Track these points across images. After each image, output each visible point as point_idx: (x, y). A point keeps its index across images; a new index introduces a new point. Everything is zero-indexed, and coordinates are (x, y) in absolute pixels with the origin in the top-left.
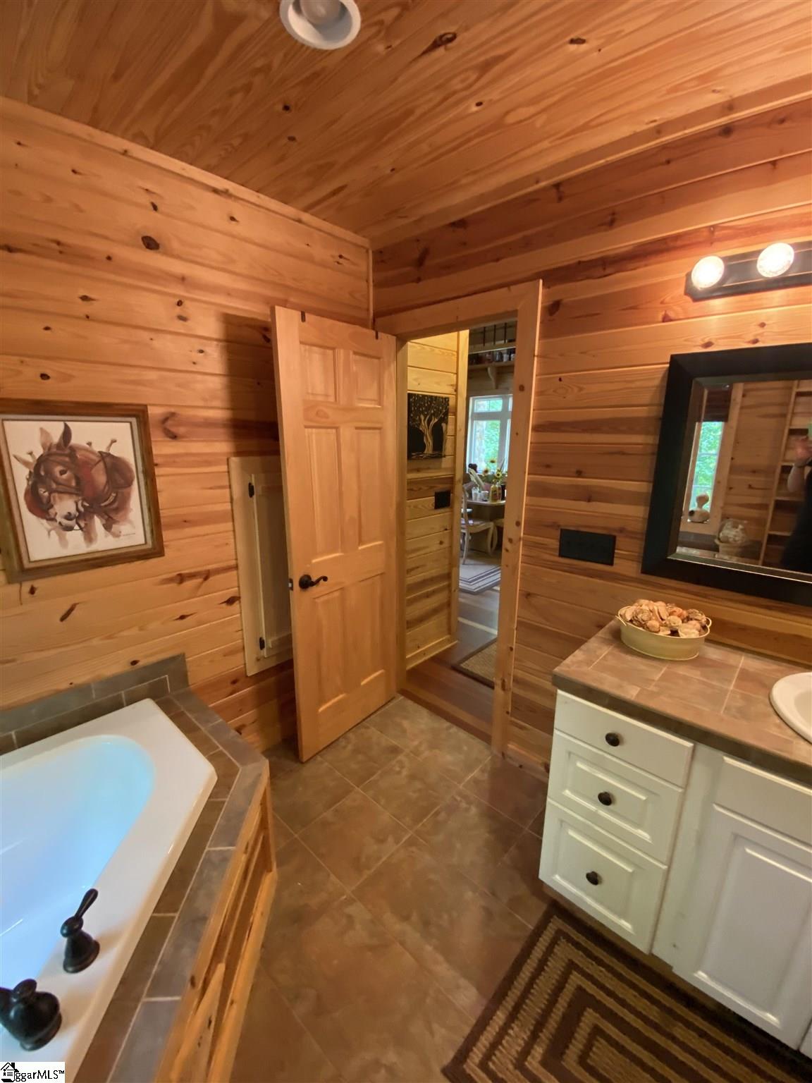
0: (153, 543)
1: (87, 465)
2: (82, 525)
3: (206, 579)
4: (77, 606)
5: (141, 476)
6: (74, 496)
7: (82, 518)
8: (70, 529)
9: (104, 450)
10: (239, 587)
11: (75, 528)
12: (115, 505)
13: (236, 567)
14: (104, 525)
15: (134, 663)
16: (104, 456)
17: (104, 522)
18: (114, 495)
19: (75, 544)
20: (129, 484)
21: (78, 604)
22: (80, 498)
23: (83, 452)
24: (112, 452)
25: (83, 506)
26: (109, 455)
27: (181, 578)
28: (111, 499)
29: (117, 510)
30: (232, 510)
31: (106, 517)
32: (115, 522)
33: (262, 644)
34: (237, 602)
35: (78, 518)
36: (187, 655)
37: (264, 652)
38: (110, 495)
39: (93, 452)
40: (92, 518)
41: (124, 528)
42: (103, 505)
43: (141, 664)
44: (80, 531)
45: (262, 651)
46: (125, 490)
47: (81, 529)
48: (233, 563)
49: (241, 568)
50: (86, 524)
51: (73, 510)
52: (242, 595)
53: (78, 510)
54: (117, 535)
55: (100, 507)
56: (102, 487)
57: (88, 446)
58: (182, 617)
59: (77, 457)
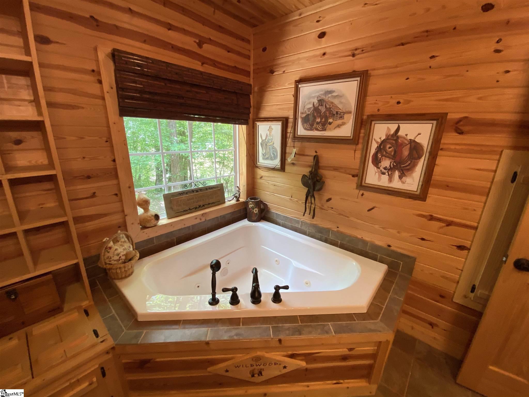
0: (420, 192)
1: (402, 145)
2: (390, 173)
3: (447, 225)
4: (375, 208)
5: (428, 155)
6: (391, 159)
7: (391, 170)
8: (384, 174)
9: (413, 139)
10: (472, 242)
11: (386, 174)
12: (408, 167)
13: (476, 228)
14: (399, 176)
15: (389, 246)
16: (412, 142)
17: (400, 174)
18: (409, 162)
19: (384, 181)
20: (420, 158)
21: (376, 207)
22: (393, 161)
23: (402, 139)
24: (416, 140)
25: (393, 164)
26: (414, 141)
27: (431, 218)
28: (407, 164)
29: (408, 170)
30: (490, 189)
31: (402, 172)
32: (405, 176)
33: (473, 289)
34: (467, 251)
35: (389, 170)
36: (417, 260)
37: (472, 295)
38: (408, 162)
39: (406, 140)
40: (395, 171)
41: (408, 180)
42: (402, 166)
43: (392, 248)
44: (388, 176)
45: (471, 294)
46: (416, 161)
47: (389, 175)
48: (476, 224)
49: (478, 230)
50: (391, 174)
51: (388, 166)
52: (472, 249)
53: (390, 166)
54: (403, 183)
55: (401, 167)
56: (405, 158)
57: (405, 136)
58: (423, 239)
59: (398, 141)
